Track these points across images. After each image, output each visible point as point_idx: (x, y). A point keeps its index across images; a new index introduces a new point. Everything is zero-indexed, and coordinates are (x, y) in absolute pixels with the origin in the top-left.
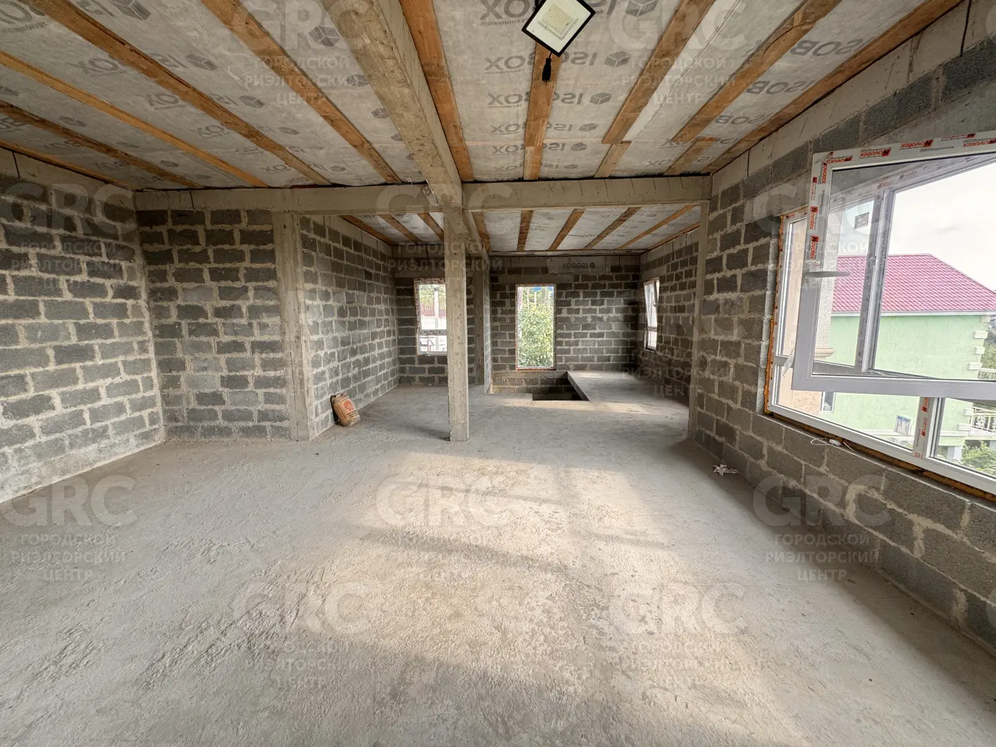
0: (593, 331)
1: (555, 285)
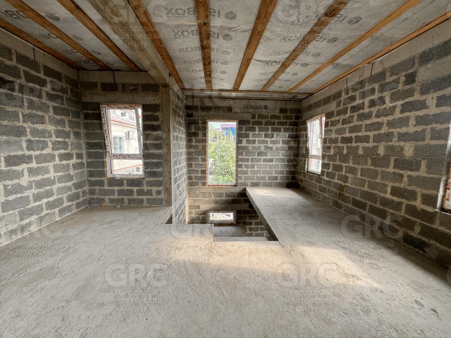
0: (265, 157)
1: (237, 121)
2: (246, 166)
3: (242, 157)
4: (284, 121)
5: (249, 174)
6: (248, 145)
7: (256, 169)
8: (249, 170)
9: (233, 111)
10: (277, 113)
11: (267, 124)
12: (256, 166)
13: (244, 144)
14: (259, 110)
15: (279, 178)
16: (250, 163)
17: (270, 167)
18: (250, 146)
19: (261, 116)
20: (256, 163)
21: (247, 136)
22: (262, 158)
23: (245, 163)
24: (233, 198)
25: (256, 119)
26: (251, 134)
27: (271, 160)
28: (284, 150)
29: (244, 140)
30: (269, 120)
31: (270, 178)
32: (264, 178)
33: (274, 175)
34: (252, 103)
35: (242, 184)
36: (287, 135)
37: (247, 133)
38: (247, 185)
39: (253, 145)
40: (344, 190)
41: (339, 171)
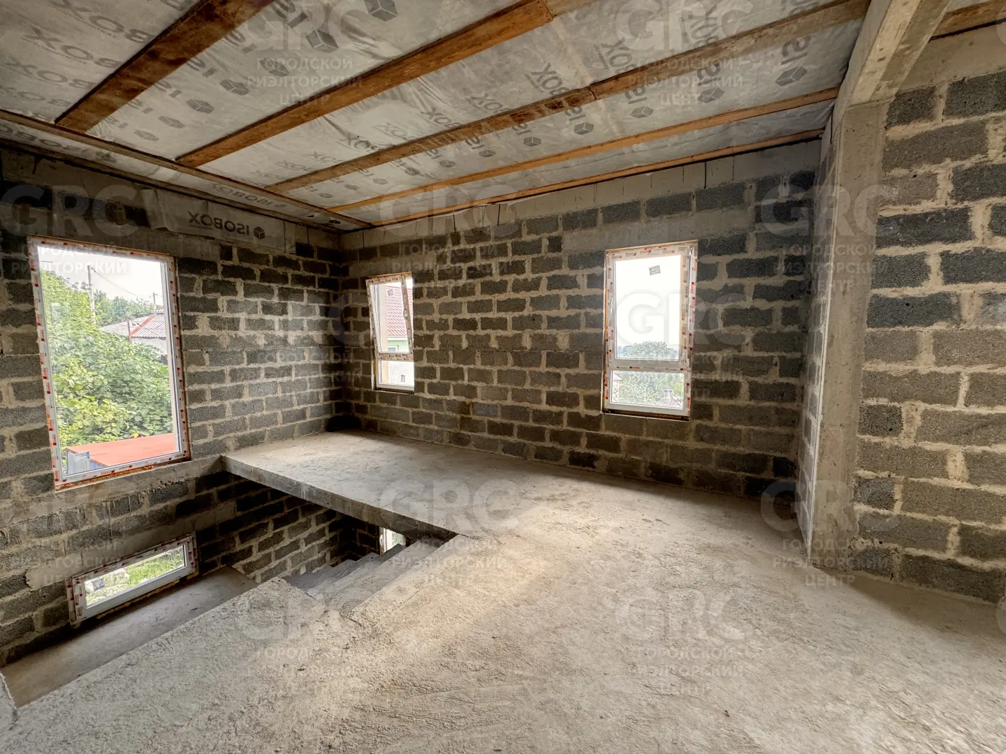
0: (270, 364)
1: (171, 260)
2: (217, 394)
3: (200, 369)
4: (307, 274)
5: (229, 416)
6: (216, 333)
7: (247, 398)
8: (227, 403)
9: (155, 225)
10: (289, 251)
11: (266, 276)
12: (246, 391)
13: (203, 327)
14: (240, 238)
15: (308, 413)
16: (228, 384)
17: (286, 387)
18: (224, 336)
19: (247, 255)
20: (246, 383)
21: (212, 307)
22: (263, 366)
23: (213, 386)
24: (184, 499)
25: (235, 261)
26: (223, 301)
27: (287, 371)
28: (313, 343)
29: (203, 319)
30: (271, 267)
31: (287, 417)
32: (271, 420)
33: (296, 407)
34: (216, 212)
35: (208, 449)
36: (318, 311)
37: (210, 296)
38: (226, 448)
39: (233, 333)
40: (471, 412)
41: (456, 379)
